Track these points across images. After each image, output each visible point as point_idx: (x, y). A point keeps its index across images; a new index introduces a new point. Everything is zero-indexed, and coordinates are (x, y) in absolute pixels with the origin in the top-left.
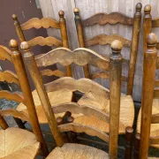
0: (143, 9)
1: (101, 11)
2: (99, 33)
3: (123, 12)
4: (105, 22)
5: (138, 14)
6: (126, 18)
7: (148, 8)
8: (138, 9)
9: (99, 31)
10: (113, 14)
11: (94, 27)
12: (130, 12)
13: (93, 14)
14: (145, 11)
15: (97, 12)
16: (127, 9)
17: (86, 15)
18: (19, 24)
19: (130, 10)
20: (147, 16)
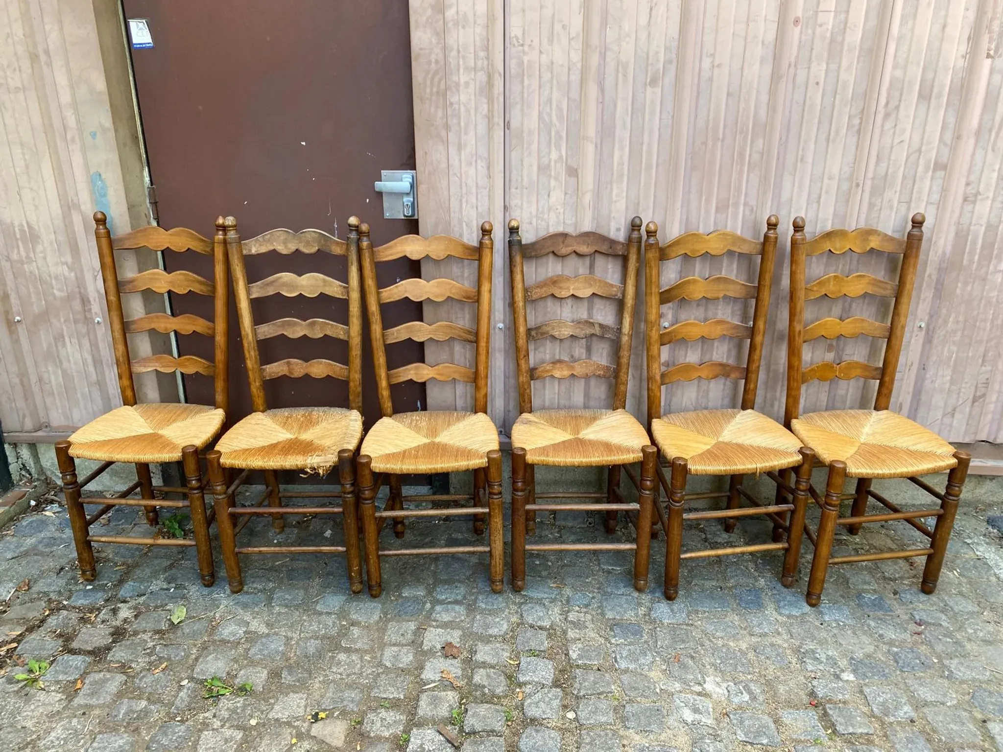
0: (643, 228)
1: (561, 229)
2: (550, 274)
3: (603, 232)
4: (570, 249)
5: (635, 235)
6: (613, 242)
7: (652, 227)
8: (635, 226)
9: (551, 268)
10: (587, 234)
11: (544, 260)
12: (618, 231)
13: (542, 234)
14: (648, 232)
15: (552, 230)
16: (613, 226)
17: (527, 236)
18: (372, 246)
19: (619, 230)
20: (652, 240)
